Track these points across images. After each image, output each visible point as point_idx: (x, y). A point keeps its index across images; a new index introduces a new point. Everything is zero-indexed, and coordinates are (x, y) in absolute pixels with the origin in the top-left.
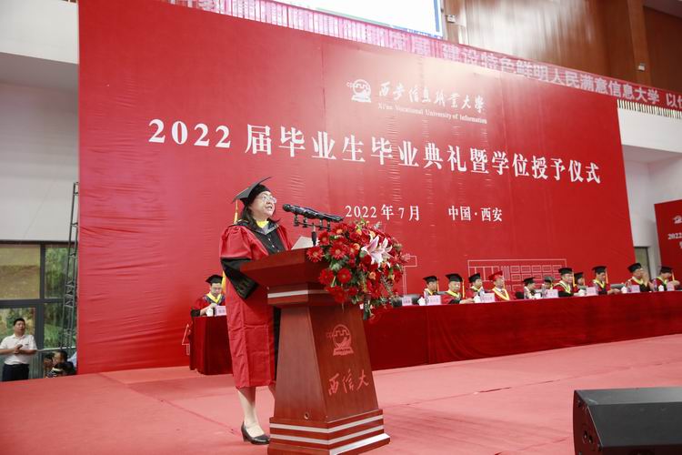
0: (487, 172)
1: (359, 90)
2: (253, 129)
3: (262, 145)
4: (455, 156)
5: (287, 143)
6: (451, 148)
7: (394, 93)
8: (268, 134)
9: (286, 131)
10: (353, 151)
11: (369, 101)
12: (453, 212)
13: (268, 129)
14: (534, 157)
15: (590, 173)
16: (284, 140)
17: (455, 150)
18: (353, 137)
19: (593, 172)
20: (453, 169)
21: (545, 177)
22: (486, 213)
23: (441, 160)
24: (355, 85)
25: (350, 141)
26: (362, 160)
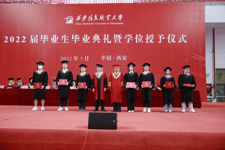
0: (121, 42)
1: (69, 20)
2: (33, 36)
3: (35, 41)
4: (107, 38)
5: (43, 39)
6: (105, 35)
7: (82, 19)
8: (37, 37)
9: (43, 36)
10: (65, 40)
11: (72, 23)
12: (103, 58)
13: (37, 36)
14: (147, 35)
15: (180, 39)
16: (42, 38)
17: (107, 36)
18: (65, 35)
19: (183, 38)
20: (105, 42)
21: (153, 42)
22: (119, 58)
23: (100, 40)
24: (67, 19)
25: (64, 37)
26: (68, 42)
